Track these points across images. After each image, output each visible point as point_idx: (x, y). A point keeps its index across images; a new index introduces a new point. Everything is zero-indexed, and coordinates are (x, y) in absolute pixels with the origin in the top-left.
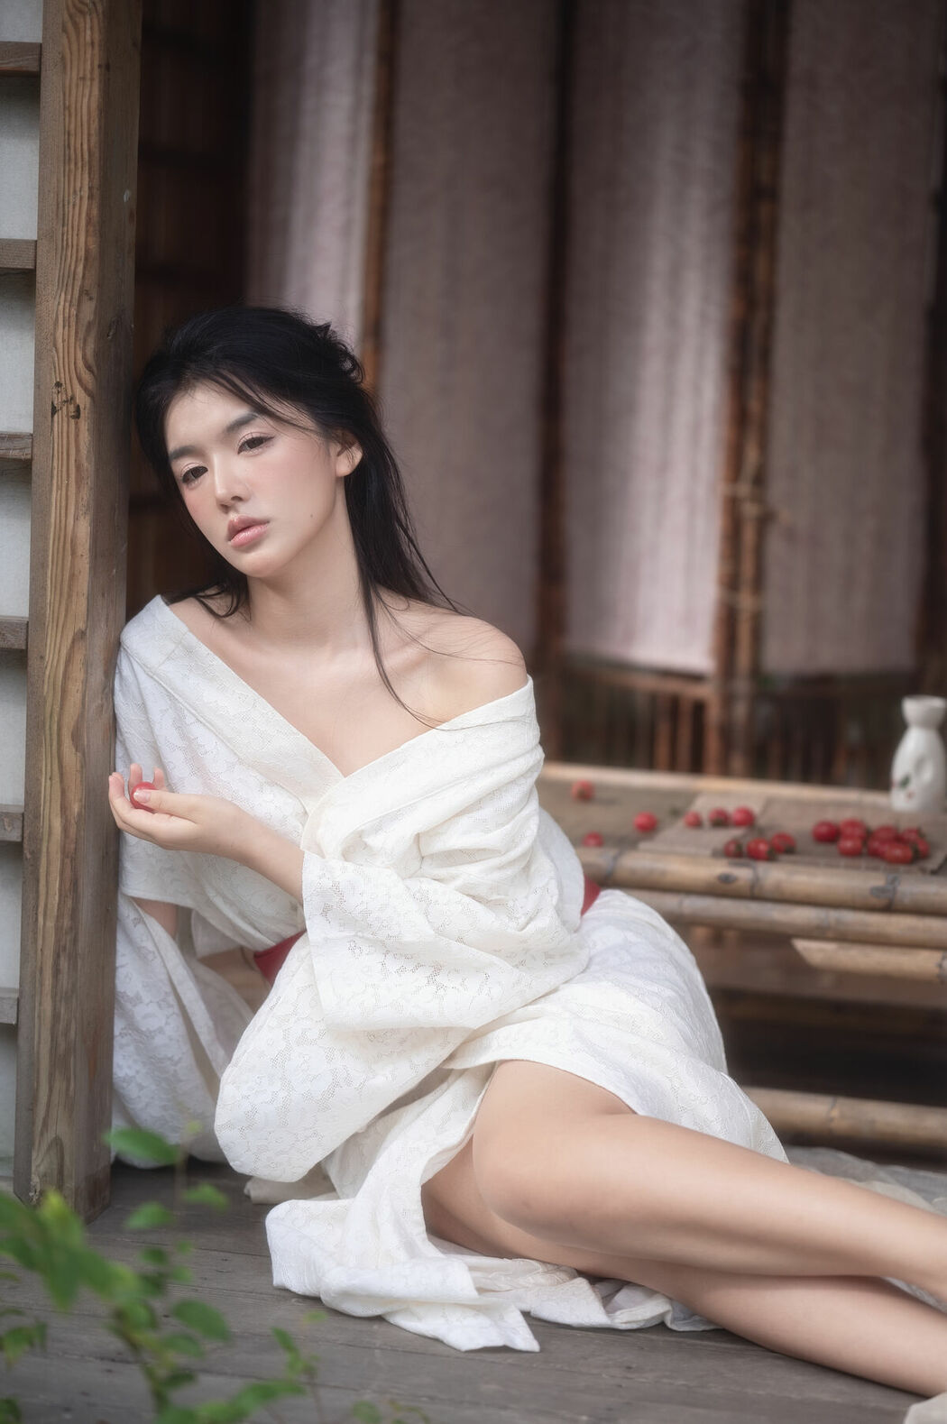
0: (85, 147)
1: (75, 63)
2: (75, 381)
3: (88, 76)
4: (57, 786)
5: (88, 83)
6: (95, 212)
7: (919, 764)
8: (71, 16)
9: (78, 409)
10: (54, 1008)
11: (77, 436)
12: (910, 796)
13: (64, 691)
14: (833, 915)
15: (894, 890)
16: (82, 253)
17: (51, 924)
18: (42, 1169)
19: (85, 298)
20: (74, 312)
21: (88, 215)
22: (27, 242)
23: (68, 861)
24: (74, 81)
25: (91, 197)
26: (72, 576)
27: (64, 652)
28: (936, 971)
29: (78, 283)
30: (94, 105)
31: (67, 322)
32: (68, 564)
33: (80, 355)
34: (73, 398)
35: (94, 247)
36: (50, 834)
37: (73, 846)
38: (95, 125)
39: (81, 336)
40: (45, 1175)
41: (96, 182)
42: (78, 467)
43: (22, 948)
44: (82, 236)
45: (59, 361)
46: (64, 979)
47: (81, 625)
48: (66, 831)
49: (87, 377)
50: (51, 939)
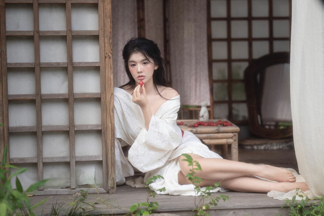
0: (109, 15)
1: (106, 2)
2: (109, 52)
3: (109, 3)
4: (110, 119)
6: (111, 25)
7: (205, 112)
9: (110, 57)
11: (110, 61)
12: (204, 118)
13: (110, 103)
16: (109, 32)
17: (110, 142)
18: (111, 183)
19: (110, 39)
20: (109, 41)
21: (110, 26)
22: (97, 31)
23: (112, 132)
25: (110, 22)
26: (110, 84)
27: (110, 97)
28: (226, 142)
29: (109, 37)
30: (110, 7)
31: (107, 43)
33: (110, 48)
34: (109, 55)
35: (111, 31)
38: (110, 11)
39: (110, 45)
41: (111, 20)
42: (110, 66)
43: (103, 147)
44: (109, 29)
45: (106, 49)
46: (113, 151)
47: (112, 92)
48: (111, 126)
49: (111, 51)
50: (110, 144)
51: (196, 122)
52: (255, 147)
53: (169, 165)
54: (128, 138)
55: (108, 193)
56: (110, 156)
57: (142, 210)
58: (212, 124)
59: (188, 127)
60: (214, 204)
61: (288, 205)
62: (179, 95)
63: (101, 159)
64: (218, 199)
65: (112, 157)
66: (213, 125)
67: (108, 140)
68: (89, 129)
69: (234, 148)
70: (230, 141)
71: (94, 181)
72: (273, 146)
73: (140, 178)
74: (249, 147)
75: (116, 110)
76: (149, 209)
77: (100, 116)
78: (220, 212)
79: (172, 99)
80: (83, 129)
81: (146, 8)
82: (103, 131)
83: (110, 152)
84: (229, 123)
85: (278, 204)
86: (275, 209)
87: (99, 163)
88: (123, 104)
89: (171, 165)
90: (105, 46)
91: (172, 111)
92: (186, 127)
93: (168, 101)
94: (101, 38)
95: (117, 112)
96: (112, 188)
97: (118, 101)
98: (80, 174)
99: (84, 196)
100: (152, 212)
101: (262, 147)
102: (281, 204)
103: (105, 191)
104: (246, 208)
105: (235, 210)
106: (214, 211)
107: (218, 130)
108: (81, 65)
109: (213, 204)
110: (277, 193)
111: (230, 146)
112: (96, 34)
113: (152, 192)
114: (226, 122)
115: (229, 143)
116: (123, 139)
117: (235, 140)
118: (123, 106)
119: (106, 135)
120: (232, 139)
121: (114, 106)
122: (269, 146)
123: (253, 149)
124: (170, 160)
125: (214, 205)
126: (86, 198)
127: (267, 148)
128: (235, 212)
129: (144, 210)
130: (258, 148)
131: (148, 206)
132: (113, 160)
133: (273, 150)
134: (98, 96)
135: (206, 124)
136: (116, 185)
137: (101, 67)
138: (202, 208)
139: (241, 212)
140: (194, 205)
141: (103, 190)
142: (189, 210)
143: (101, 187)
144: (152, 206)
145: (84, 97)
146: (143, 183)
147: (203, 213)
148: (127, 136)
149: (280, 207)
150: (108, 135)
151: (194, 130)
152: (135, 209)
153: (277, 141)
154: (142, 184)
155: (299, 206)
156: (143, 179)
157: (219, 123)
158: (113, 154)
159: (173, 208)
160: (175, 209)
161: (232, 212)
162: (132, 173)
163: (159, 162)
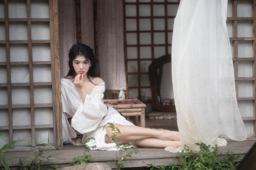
0: (57, 29)
1: (55, 20)
2: (57, 55)
4: (58, 100)
5: (57, 22)
6: (58, 36)
7: (122, 95)
8: (54, 15)
9: (58, 58)
11: (58, 61)
12: (122, 99)
13: (58, 89)
14: (126, 110)
16: (57, 41)
17: (58, 115)
18: (59, 143)
22: (49, 40)
23: (60, 108)
25: (58, 35)
26: (58, 76)
27: (58, 85)
28: (137, 114)
29: (57, 44)
30: (58, 25)
31: (56, 48)
33: (58, 52)
35: (59, 40)
37: (60, 106)
38: (58, 27)
39: (58, 49)
41: (58, 33)
42: (58, 64)
43: (53, 119)
44: (57, 39)
45: (55, 52)
46: (60, 121)
48: (59, 104)
49: (59, 54)
50: (58, 117)
51: (116, 101)
52: (157, 118)
53: (99, 130)
55: (57, 149)
56: (58, 124)
57: (81, 161)
58: (127, 103)
59: (111, 105)
60: (129, 156)
61: (179, 156)
62: (104, 82)
63: (52, 127)
64: (131, 153)
65: (60, 126)
66: (128, 103)
68: (44, 107)
69: (143, 118)
70: (140, 113)
71: (48, 142)
72: (168, 116)
73: (79, 139)
74: (152, 118)
75: (62, 93)
76: (85, 160)
77: (52, 97)
78: (133, 161)
79: (99, 85)
80: (40, 107)
82: (53, 108)
83: (58, 122)
84: (139, 102)
85: (172, 155)
86: (170, 159)
87: (51, 129)
88: (66, 89)
89: (100, 130)
90: (54, 51)
91: (100, 92)
92: (110, 104)
93: (97, 86)
94: (52, 46)
95: (63, 94)
96: (60, 146)
98: (38, 137)
99: (41, 152)
100: (87, 162)
101: (161, 118)
102: (175, 156)
103: (55, 148)
104: (150, 158)
105: (143, 160)
106: (129, 161)
107: (131, 106)
108: (38, 63)
110: (171, 148)
111: (139, 117)
112: (48, 42)
113: (87, 148)
114: (137, 101)
115: (139, 115)
116: (67, 113)
117: (143, 113)
118: (66, 91)
120: (141, 112)
121: (61, 92)
122: (166, 116)
123: (155, 119)
124: (99, 126)
126: (43, 153)
127: (164, 118)
129: (82, 161)
130: (158, 118)
131: (84, 158)
132: (60, 128)
134: (50, 84)
135: (123, 103)
136: (62, 144)
137: (52, 65)
138: (121, 159)
139: (147, 161)
140: (116, 157)
141: (54, 148)
142: (112, 160)
143: (52, 146)
144: (87, 158)
145: (41, 85)
146: (81, 142)
147: (122, 162)
149: (173, 158)
150: (57, 111)
151: (115, 106)
152: (76, 160)
153: (171, 113)
154: (81, 143)
155: (186, 156)
156: (81, 140)
157: (132, 102)
158: (61, 123)
159: (101, 159)
160: (103, 159)
161: (141, 161)
162: (75, 136)
163: (93, 127)
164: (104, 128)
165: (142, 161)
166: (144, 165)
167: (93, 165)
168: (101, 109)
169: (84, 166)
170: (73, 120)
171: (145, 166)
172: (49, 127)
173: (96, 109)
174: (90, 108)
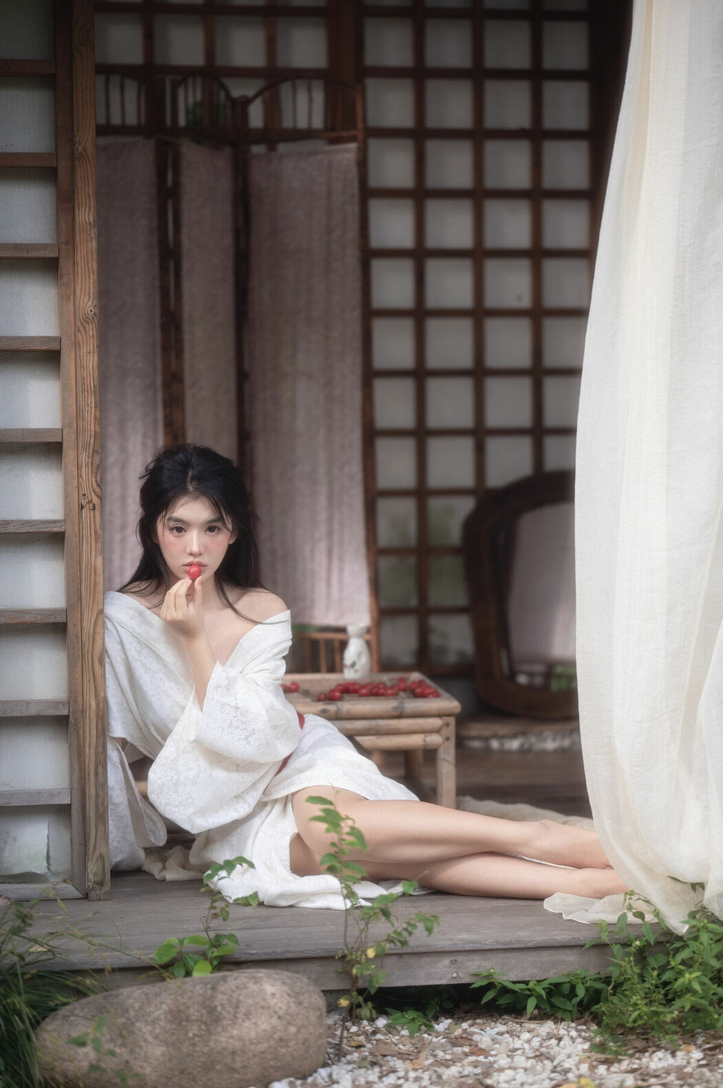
0: (92, 384)
1: (85, 346)
2: (92, 493)
3: (92, 350)
4: (92, 686)
5: (92, 354)
6: (98, 414)
7: (359, 655)
8: (82, 324)
9: (94, 506)
10: (96, 791)
11: (94, 518)
12: (356, 671)
13: (94, 639)
14: (373, 723)
15: (403, 707)
16: (93, 433)
17: (92, 751)
18: (94, 870)
19: (95, 454)
20: (90, 460)
21: (95, 415)
22: (57, 429)
23: (100, 720)
24: (85, 354)
25: (96, 407)
26: (95, 584)
27: (93, 620)
28: (422, 743)
29: (91, 448)
30: (95, 364)
31: (87, 466)
32: (93, 579)
33: (94, 480)
34: (91, 501)
35: (98, 430)
36: (90, 708)
37: (102, 712)
38: (96, 374)
39: (94, 471)
40: (96, 873)
41: (98, 400)
42: (96, 533)
43: (71, 765)
44: (93, 425)
45: (84, 483)
46: (100, 777)
47: (101, 607)
48: (97, 705)
49: (98, 490)
50: (93, 759)
51: (333, 685)
52: (495, 744)
53: (264, 813)
54: (144, 737)
55: (86, 897)
56: (91, 791)
57: (190, 958)
58: (382, 691)
59: (312, 701)
60: (401, 942)
61: (605, 938)
62: (289, 612)
63: (66, 801)
64: (410, 929)
65: (97, 795)
66: (383, 695)
67: (87, 745)
68: (32, 714)
69: (445, 760)
70: (434, 739)
71: (46, 864)
72: (545, 740)
74: (476, 744)
75: (109, 657)
76: (209, 955)
77: (65, 674)
78: (412, 960)
79: (267, 621)
80: (15, 714)
81: (187, 345)
82: (71, 720)
83: (93, 780)
84: (429, 687)
85: (576, 935)
86: (567, 951)
87: (62, 811)
88: (127, 640)
89: (268, 815)
90: (79, 475)
91: (270, 655)
92: (308, 700)
93: (259, 626)
94: (69, 453)
95: (114, 662)
96: (98, 884)
97: (114, 630)
99: (23, 921)
100: (219, 963)
101: (515, 744)
102: (585, 937)
103: (77, 894)
104: (486, 948)
105: (456, 954)
106: (396, 958)
107: (398, 708)
108: (11, 529)
109: (396, 941)
110: (572, 899)
111: (430, 754)
112: (53, 440)
113: (216, 895)
114: (421, 683)
115: (431, 747)
116: (129, 739)
117: (448, 739)
118: (127, 646)
119: (81, 731)
120: (440, 735)
121: (104, 651)
122: (533, 739)
123: (488, 750)
124: (265, 800)
125: (398, 944)
126: (31, 925)
127: (526, 746)
128: (456, 960)
129: (196, 957)
130: (502, 745)
131: (207, 946)
132: (100, 807)
133: (544, 753)
134: (60, 619)
135: (364, 691)
136: (108, 876)
137: (67, 535)
138: (364, 953)
139: (472, 961)
140: (342, 940)
141: (70, 890)
142: (326, 955)
143: (65, 881)
144: (219, 946)
145: (19, 620)
146: (185, 865)
147: (368, 970)
148: (141, 729)
149: (583, 946)
150: (88, 732)
151: (332, 708)
152: (173, 954)
154: (184, 867)
155: (638, 943)
157: (402, 686)
158: (103, 785)
159: (279, 951)
160: (284, 952)
161: (446, 961)
162: (161, 839)
163: (238, 803)
164: (285, 805)
165: (452, 958)
166: (461, 975)
167: (245, 980)
168: (274, 727)
169: (209, 986)
170: (154, 773)
171: (463, 982)
172: (52, 803)
173: (254, 729)
174: (230, 725)
